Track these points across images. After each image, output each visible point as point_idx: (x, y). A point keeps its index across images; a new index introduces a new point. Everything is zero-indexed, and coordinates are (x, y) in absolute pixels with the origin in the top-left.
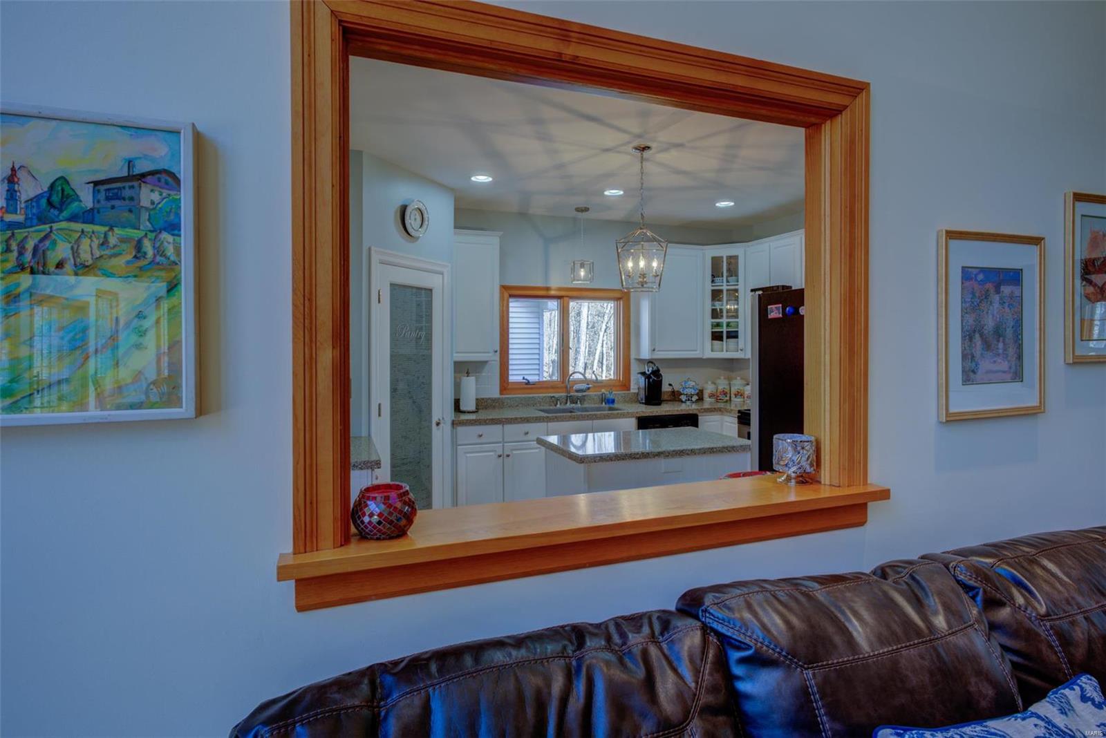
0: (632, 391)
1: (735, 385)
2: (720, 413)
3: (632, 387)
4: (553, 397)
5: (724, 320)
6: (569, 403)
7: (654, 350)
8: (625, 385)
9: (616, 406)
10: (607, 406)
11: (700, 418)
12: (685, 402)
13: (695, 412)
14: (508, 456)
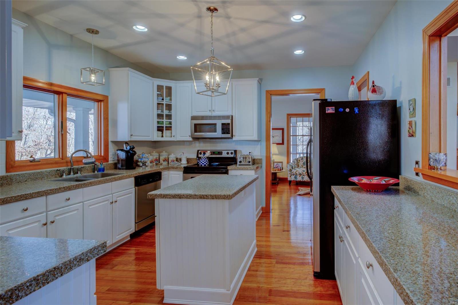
0: (110, 162)
2: (167, 170)
3: (109, 160)
5: (165, 120)
6: (72, 173)
7: (131, 135)
8: (105, 159)
10: (100, 173)
11: (162, 173)
12: (142, 167)
13: (160, 171)
14: (52, 222)
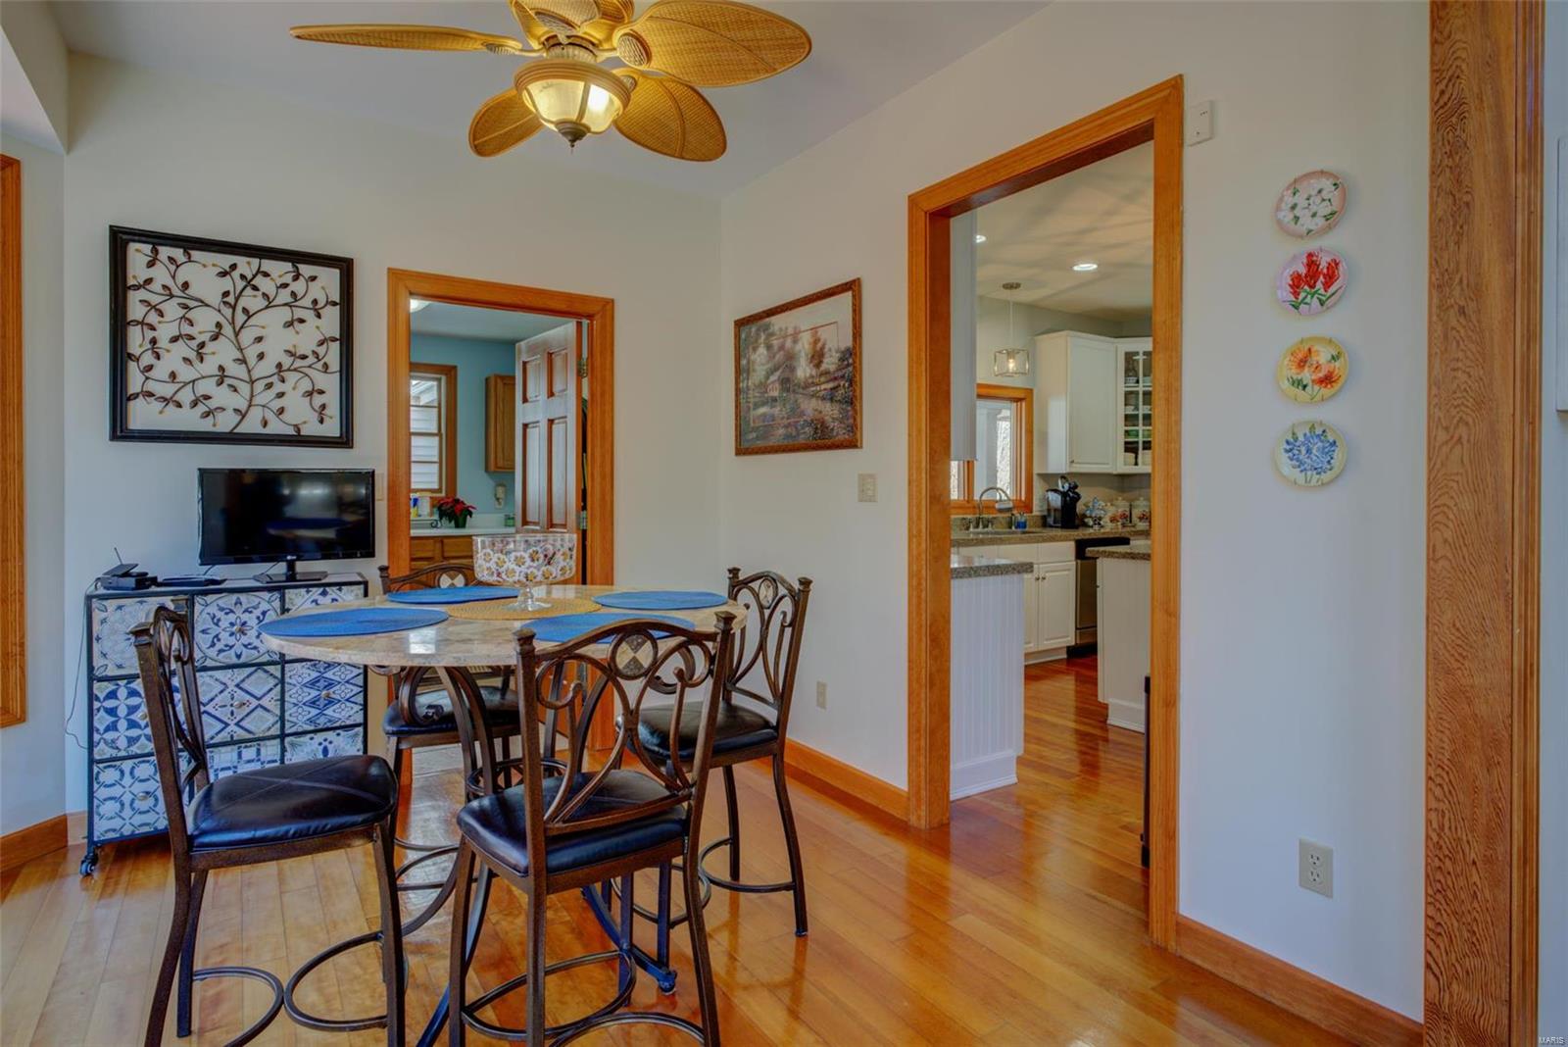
0: (1035, 513)
1: (1138, 506)
2: (1144, 537)
3: (1034, 509)
4: (964, 519)
5: (1141, 428)
6: (981, 526)
7: (1072, 462)
8: (1028, 506)
9: (1027, 529)
10: (1019, 530)
12: (1091, 525)
13: (1127, 536)
